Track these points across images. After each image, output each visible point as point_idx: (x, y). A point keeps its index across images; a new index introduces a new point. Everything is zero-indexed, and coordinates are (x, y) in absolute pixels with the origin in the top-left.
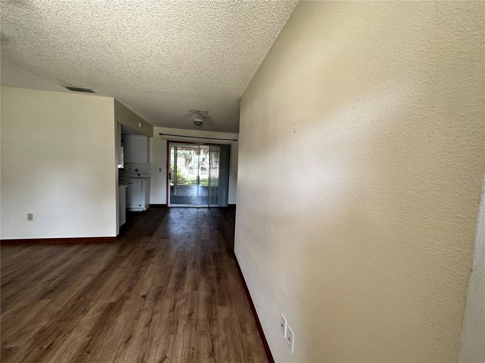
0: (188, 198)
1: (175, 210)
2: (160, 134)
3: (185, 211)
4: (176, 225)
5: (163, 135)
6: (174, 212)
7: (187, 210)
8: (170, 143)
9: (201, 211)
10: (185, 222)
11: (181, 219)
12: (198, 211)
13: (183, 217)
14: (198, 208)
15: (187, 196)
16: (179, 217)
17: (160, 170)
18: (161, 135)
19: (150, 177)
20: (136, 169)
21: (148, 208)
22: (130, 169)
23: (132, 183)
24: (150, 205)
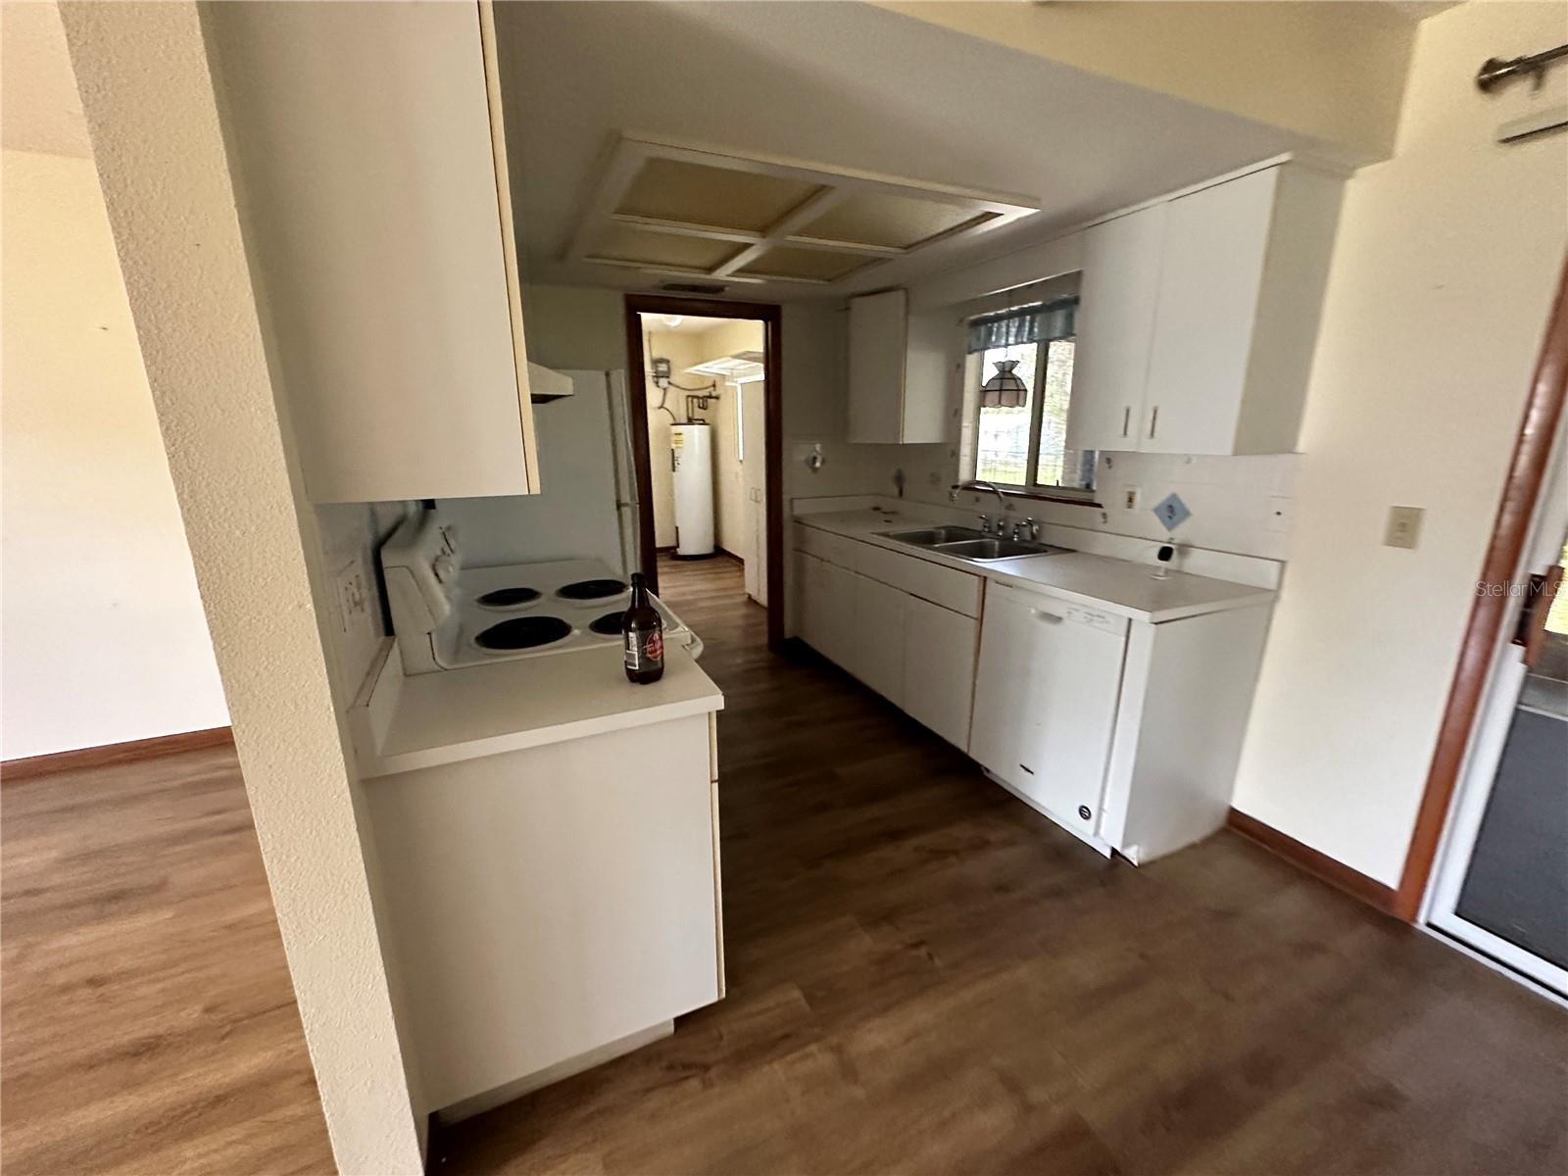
17: (1404, 528)
18: (1518, 86)
19: (1272, 585)
20: (1168, 500)
21: (1195, 835)
22: (1131, 500)
23: (1058, 620)
24: (1233, 812)
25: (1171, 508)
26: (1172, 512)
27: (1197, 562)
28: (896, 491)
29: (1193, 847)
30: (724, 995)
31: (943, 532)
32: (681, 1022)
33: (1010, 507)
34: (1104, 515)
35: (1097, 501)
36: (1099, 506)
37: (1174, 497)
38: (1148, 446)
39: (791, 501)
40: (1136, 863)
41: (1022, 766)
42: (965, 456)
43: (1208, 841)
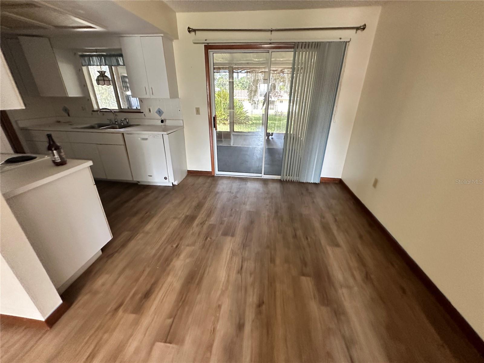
2: (190, 30)
5: (197, 32)
8: (211, 52)
17: (198, 111)
18: (193, 33)
19: (182, 125)
20: (158, 110)
21: (184, 177)
22: (150, 110)
23: (147, 139)
24: (188, 170)
25: (159, 111)
26: (160, 112)
27: (168, 123)
28: (66, 115)
29: (184, 179)
30: (112, 237)
31: (96, 125)
32: (103, 250)
33: (116, 115)
34: (144, 115)
35: (141, 111)
36: (143, 113)
37: (159, 109)
38: (152, 97)
39: (16, 121)
40: (177, 185)
41: (149, 176)
42: (94, 101)
43: (186, 177)
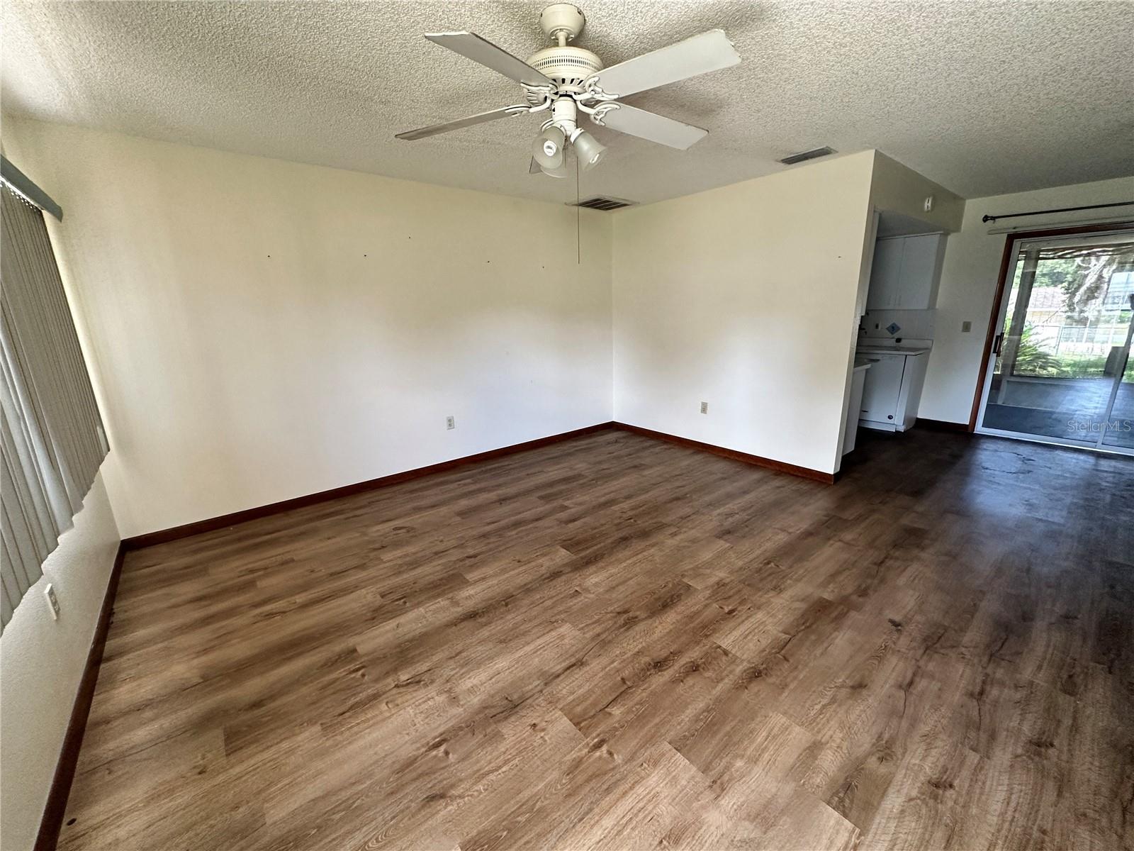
0: (1054, 416)
1: (1001, 446)
2: (986, 218)
3: (1041, 457)
4: (1001, 488)
6: (996, 451)
7: (1047, 454)
8: (1014, 243)
9: (1115, 467)
10: (1037, 488)
11: (1021, 476)
12: (1096, 465)
13: (1029, 472)
14: (1099, 456)
15: (1052, 413)
16: (1013, 470)
17: (967, 327)
18: (990, 222)
19: (930, 347)
20: (891, 325)
22: (877, 326)
23: (877, 361)
25: (893, 328)
26: (893, 329)
27: (904, 343)
